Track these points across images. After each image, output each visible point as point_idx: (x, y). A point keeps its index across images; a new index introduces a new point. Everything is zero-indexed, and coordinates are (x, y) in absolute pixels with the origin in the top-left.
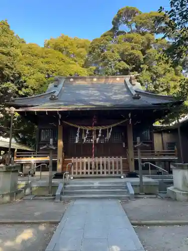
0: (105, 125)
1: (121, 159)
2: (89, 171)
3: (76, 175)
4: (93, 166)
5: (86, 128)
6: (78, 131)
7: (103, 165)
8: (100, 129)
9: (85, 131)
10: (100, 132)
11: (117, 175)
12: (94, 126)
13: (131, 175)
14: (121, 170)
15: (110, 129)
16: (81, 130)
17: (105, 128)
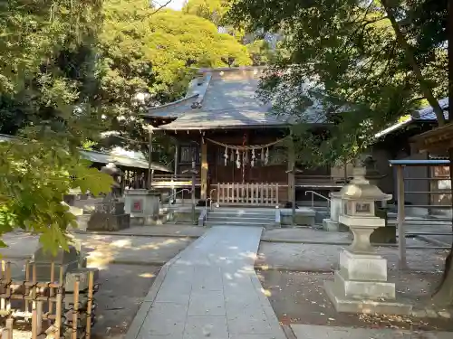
0: (259, 144)
1: (277, 186)
2: (238, 198)
3: (223, 203)
4: (243, 194)
5: (235, 147)
6: (226, 152)
7: (255, 192)
8: (253, 148)
9: (235, 151)
10: (253, 153)
11: (272, 204)
12: (245, 144)
13: (289, 205)
14: (277, 200)
15: (265, 149)
16: (229, 150)
17: (258, 147)
